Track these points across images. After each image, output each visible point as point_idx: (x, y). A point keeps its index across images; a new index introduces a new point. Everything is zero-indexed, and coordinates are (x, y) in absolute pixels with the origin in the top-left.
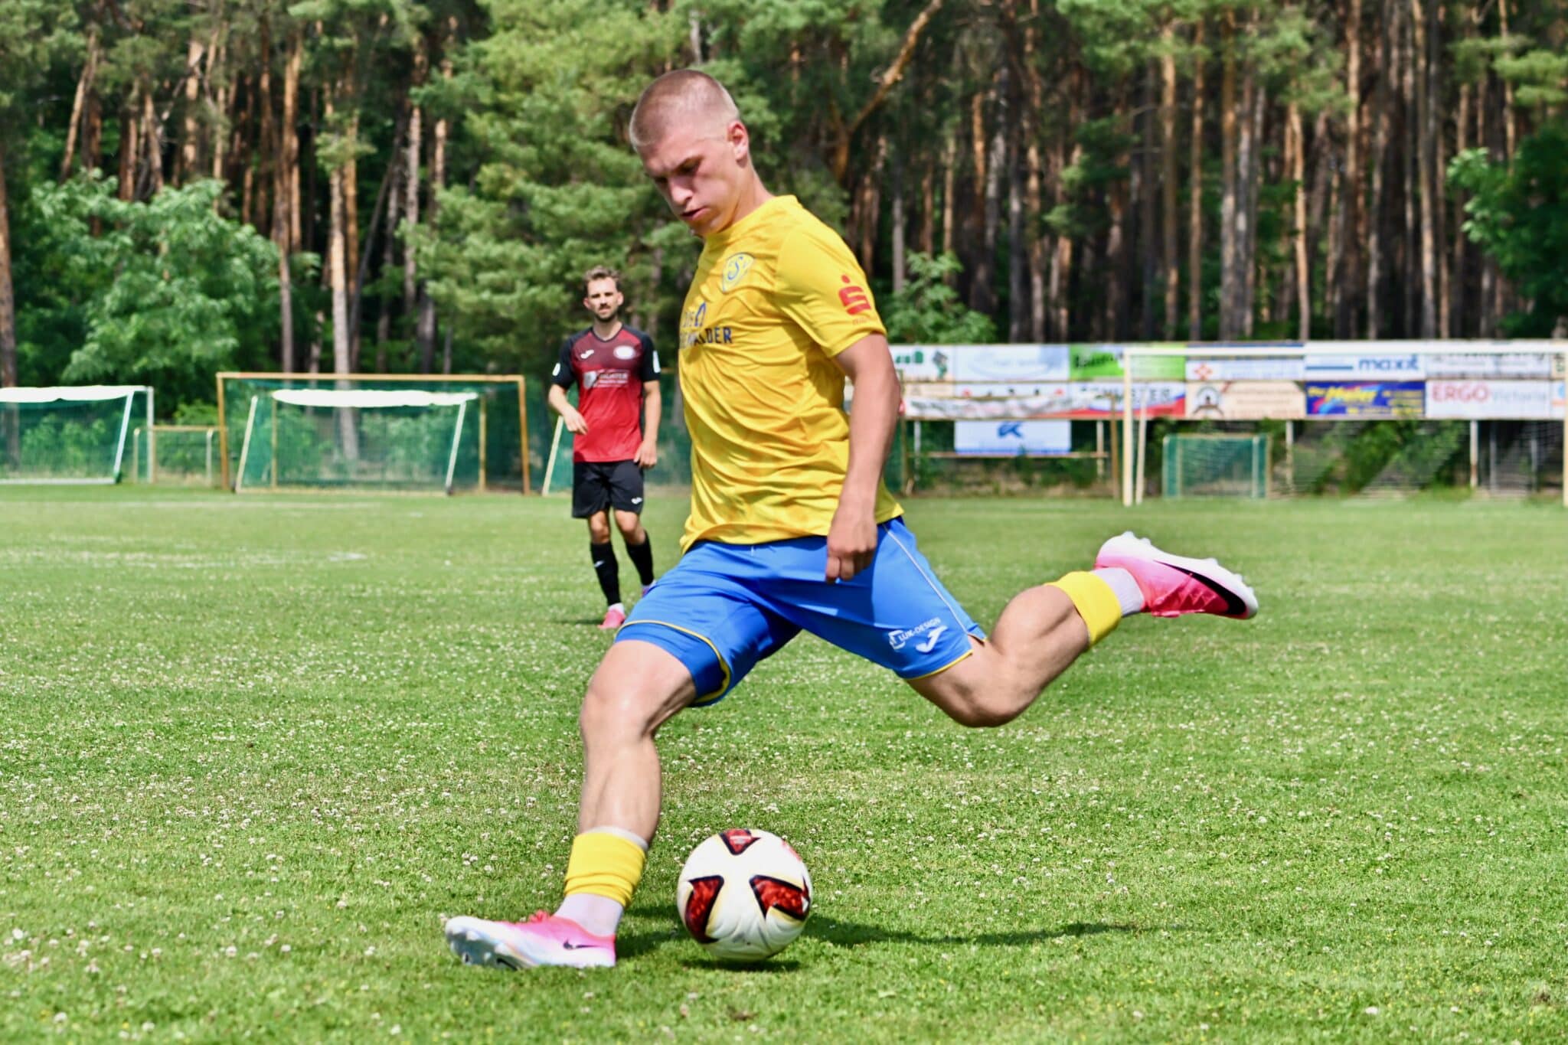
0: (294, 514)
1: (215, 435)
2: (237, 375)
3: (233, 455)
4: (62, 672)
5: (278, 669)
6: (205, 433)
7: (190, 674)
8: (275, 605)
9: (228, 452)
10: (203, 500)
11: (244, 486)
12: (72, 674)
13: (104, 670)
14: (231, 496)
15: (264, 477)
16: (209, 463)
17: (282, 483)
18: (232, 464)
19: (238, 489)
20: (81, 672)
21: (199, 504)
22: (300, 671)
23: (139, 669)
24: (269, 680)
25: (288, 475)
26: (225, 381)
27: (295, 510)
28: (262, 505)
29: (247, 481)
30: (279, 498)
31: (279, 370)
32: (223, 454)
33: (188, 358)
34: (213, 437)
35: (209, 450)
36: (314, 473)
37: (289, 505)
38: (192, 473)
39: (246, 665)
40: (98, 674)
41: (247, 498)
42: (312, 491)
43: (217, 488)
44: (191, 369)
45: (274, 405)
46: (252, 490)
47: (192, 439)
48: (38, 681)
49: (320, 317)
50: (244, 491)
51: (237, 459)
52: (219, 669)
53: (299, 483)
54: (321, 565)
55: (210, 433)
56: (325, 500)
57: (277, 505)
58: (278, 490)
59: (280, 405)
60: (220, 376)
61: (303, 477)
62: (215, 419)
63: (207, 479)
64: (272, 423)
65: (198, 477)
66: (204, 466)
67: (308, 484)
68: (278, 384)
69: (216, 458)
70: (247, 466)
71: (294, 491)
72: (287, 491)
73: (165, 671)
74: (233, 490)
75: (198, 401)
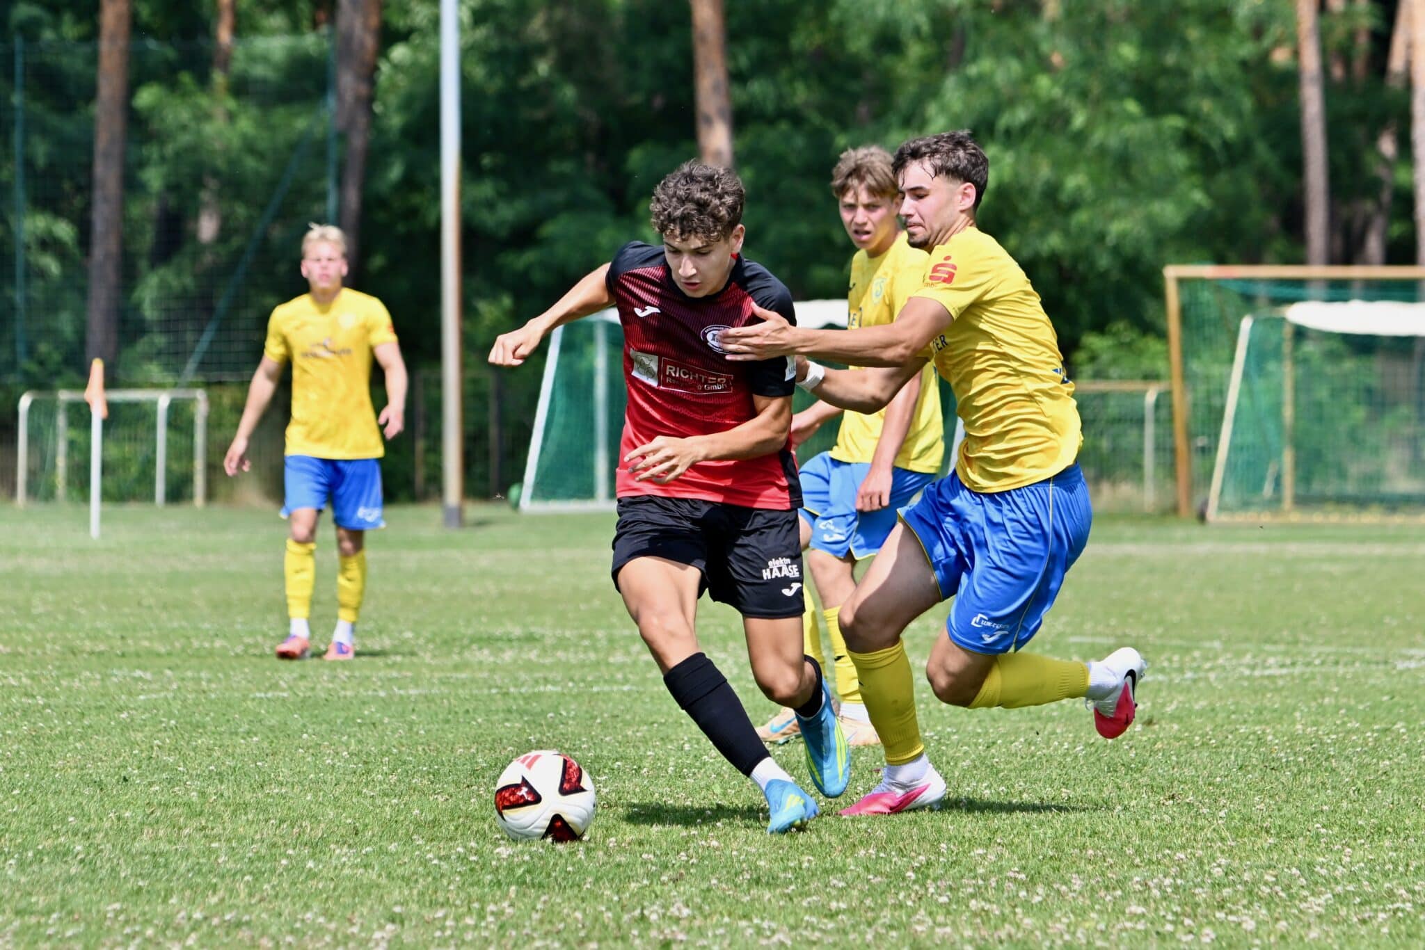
0: (1336, 569)
1: (1163, 402)
2: (1208, 271)
3: (1201, 441)
4: (810, 910)
5: (1269, 902)
6: (1142, 394)
7: (1081, 913)
8: (1271, 766)
9: (1190, 436)
10: (1134, 540)
11: (1222, 508)
12: (832, 915)
13: (901, 906)
14: (1196, 530)
15: (1268, 489)
16: (1149, 460)
17: (1304, 501)
18: (1197, 461)
19: (1212, 514)
20: (851, 911)
21: (1129, 548)
22: (1316, 904)
23: (973, 903)
24: (1249, 925)
25: (1316, 487)
26: (1182, 282)
27: (1333, 559)
28: (1262, 549)
29: (1229, 499)
30: (1295, 533)
31: (1301, 261)
32: (1180, 442)
33: (1101, 237)
34: (1157, 406)
35: (1150, 429)
36: (1374, 478)
37: (1320, 549)
38: (1114, 483)
39: (1202, 894)
40: (886, 916)
41: (1229, 534)
42: (1371, 518)
43: (1170, 512)
44: (1104, 261)
45: (1287, 332)
46: (1241, 518)
47: (1113, 409)
48: (759, 931)
49: (1387, 146)
50: (1224, 518)
51: (1208, 451)
52: (1145, 902)
53: (1341, 500)
54: (1378, 678)
55: (1150, 398)
56: (1397, 538)
57: (1293, 549)
58: (1296, 517)
59: (1300, 333)
60: (1172, 273)
61: (1350, 488)
62: (1161, 366)
63: (1148, 495)
64: (1286, 373)
65: (1126, 489)
66: (1138, 466)
67: (1360, 503)
68: (1294, 291)
69: (1166, 451)
70: (1230, 466)
71: (1332, 517)
72: (1317, 517)
73: (1028, 907)
74: (1202, 517)
75: (1120, 326)
